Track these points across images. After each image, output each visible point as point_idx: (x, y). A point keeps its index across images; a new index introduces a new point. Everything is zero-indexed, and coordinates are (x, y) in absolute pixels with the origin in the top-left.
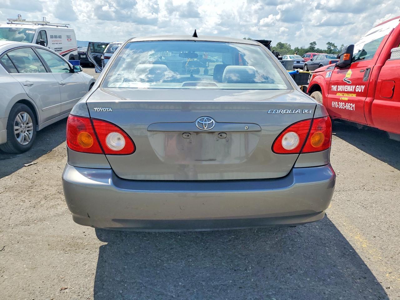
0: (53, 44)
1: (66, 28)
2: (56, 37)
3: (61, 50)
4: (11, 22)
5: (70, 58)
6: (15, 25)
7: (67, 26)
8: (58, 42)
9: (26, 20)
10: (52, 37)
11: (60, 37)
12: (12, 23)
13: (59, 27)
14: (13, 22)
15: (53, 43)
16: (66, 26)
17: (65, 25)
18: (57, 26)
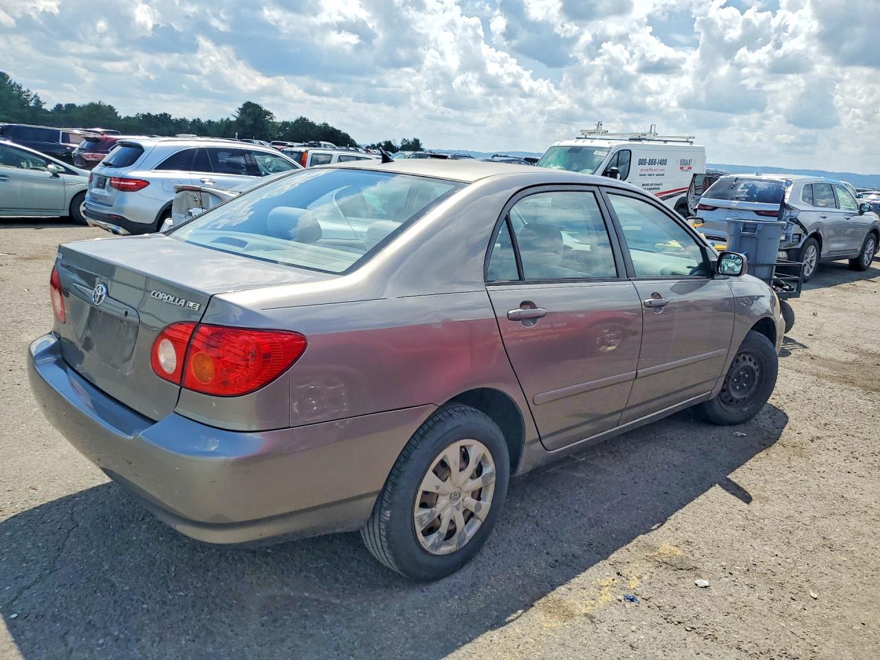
0: (641, 175)
1: (688, 144)
2: (652, 162)
3: (659, 189)
4: (586, 135)
5: (679, 204)
6: (589, 141)
7: (690, 140)
8: (655, 173)
9: (609, 132)
10: (642, 162)
11: (663, 162)
12: (586, 138)
13: (669, 144)
14: (588, 137)
15: (643, 173)
16: (687, 142)
17: (685, 140)
18: (665, 141)
